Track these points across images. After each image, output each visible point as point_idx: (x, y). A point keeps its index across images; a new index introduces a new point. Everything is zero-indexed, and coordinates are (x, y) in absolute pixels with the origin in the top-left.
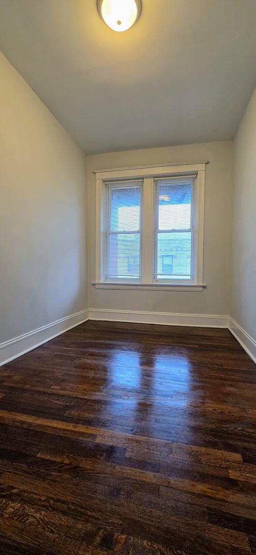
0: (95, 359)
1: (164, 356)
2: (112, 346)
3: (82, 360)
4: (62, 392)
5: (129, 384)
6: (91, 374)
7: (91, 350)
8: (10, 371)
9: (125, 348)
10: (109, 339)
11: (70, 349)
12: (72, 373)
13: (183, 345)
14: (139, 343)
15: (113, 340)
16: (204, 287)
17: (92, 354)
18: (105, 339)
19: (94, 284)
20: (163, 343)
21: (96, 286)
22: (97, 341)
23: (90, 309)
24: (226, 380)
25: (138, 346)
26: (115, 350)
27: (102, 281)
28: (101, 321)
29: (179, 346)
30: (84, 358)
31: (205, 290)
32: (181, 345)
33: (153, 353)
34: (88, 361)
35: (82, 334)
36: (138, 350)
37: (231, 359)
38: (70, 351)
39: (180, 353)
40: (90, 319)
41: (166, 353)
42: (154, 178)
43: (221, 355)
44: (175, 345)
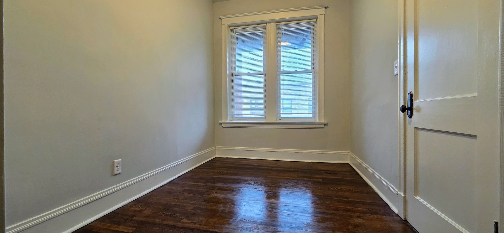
0: (223, 193)
1: (290, 190)
2: (239, 181)
3: (211, 194)
4: (192, 226)
5: (258, 217)
6: (221, 208)
7: (220, 185)
8: (140, 206)
9: (252, 183)
10: (236, 174)
11: (199, 184)
12: (201, 207)
13: (308, 179)
14: (266, 177)
15: (240, 176)
16: (325, 124)
17: (220, 189)
18: (232, 174)
19: (221, 124)
20: (288, 178)
21: (223, 125)
22: (225, 177)
23: (217, 147)
24: (353, 211)
25: (265, 181)
26: (243, 185)
27: (228, 121)
28: (228, 158)
29: (304, 180)
30: (213, 193)
31: (326, 127)
32: (306, 179)
33: (280, 187)
34: (218, 195)
35: (210, 170)
36: (265, 184)
37: (355, 192)
38: (199, 186)
39: (305, 187)
40: (217, 156)
41: (292, 187)
42: (276, 22)
43: (345, 188)
44: (300, 179)
